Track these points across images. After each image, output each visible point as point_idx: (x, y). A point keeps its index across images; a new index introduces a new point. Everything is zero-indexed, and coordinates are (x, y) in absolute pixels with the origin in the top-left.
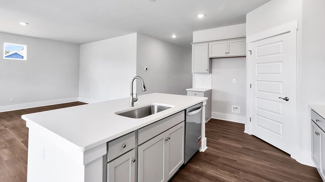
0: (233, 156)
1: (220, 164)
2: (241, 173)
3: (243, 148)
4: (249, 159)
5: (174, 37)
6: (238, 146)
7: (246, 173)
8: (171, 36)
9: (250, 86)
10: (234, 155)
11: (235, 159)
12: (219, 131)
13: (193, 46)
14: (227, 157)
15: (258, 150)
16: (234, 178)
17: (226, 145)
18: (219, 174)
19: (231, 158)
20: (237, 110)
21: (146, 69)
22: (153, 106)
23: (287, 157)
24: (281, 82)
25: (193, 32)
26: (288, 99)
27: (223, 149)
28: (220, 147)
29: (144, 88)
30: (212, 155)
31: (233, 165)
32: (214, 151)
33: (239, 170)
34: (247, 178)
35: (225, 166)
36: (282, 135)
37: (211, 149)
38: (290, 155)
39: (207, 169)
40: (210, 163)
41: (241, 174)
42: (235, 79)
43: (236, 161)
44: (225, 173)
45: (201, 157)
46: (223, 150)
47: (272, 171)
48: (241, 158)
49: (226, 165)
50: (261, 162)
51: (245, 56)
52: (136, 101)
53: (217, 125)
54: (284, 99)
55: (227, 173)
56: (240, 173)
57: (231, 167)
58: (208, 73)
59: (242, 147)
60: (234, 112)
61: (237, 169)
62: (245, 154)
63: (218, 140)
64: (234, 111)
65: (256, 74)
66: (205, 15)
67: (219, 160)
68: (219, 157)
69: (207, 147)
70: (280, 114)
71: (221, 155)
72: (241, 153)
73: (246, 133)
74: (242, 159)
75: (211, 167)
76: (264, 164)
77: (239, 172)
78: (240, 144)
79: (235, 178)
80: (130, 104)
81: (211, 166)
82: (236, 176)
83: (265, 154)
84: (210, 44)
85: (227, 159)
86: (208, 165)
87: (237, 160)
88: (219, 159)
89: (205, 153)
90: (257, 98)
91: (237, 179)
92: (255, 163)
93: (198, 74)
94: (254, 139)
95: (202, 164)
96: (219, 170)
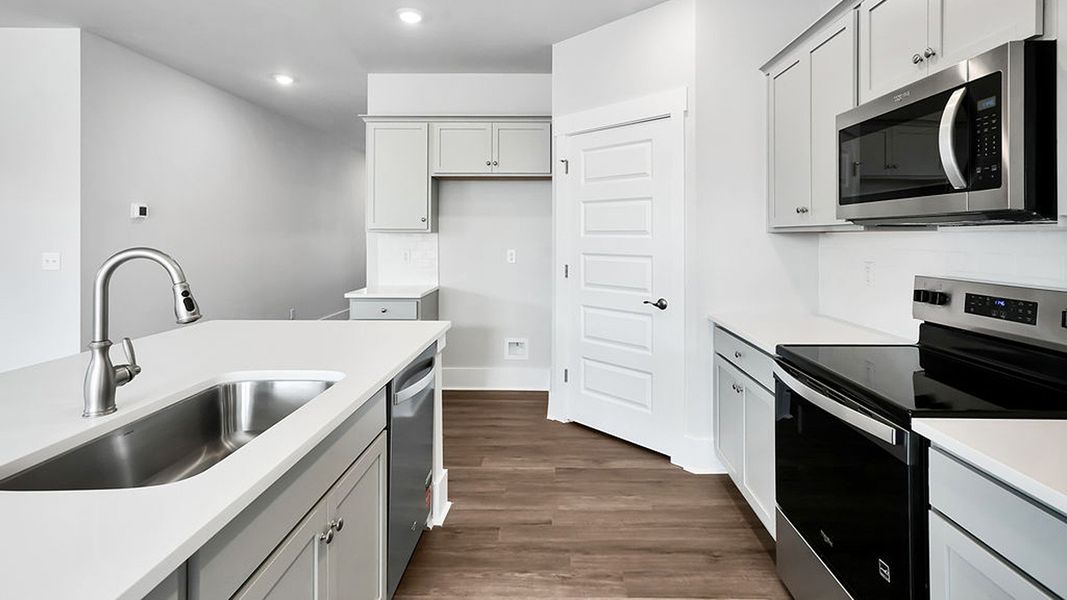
0: (535, 508)
1: (506, 553)
2: (575, 558)
3: (559, 471)
4: (584, 504)
5: (284, 80)
6: (542, 468)
7: (587, 553)
8: (272, 76)
9: (564, 270)
10: (536, 504)
11: (546, 518)
12: (472, 431)
13: (370, 127)
14: (520, 517)
15: (596, 467)
16: (561, 587)
17: (510, 476)
18: (514, 590)
19: (533, 518)
20: (519, 350)
21: (143, 211)
22: (230, 391)
23: (663, 465)
24: (648, 256)
25: (369, 75)
26: (664, 303)
27: (503, 492)
28: (492, 487)
29: (190, 304)
30: (472, 529)
31: (548, 540)
32: (478, 512)
33: (567, 551)
34: (595, 568)
35: (524, 553)
36: (650, 406)
37: (462, 506)
38: (668, 458)
39: (470, 590)
40: (474, 563)
41: (575, 565)
42: (513, 251)
43: (550, 522)
44: (531, 580)
45: (439, 549)
46: (504, 496)
47: (643, 521)
48: (561, 508)
49: (524, 547)
50: (615, 500)
51: (550, 178)
52: (131, 377)
53: (463, 413)
54: (656, 305)
55: (535, 575)
56: (572, 559)
57: (541, 549)
58: (429, 230)
59: (553, 468)
60: (512, 357)
61: (560, 550)
62: (568, 490)
63: (480, 464)
64: (510, 354)
65: (582, 234)
66: (426, 19)
67: (500, 539)
68: (498, 529)
69: (450, 503)
70: (645, 348)
71: (503, 518)
72: (556, 489)
73: (553, 419)
74: (567, 509)
75: (478, 576)
76: (623, 506)
77: (569, 560)
78: (545, 461)
79: (563, 584)
80: (87, 402)
81: (479, 572)
82: (563, 577)
83: (616, 472)
84: (436, 126)
85: (525, 527)
86: (470, 571)
87: (551, 518)
88: (500, 532)
89: (447, 529)
90: (585, 306)
91: (568, 584)
92: (600, 512)
93: (387, 235)
94: (578, 433)
95: (448, 575)
96: (509, 574)
